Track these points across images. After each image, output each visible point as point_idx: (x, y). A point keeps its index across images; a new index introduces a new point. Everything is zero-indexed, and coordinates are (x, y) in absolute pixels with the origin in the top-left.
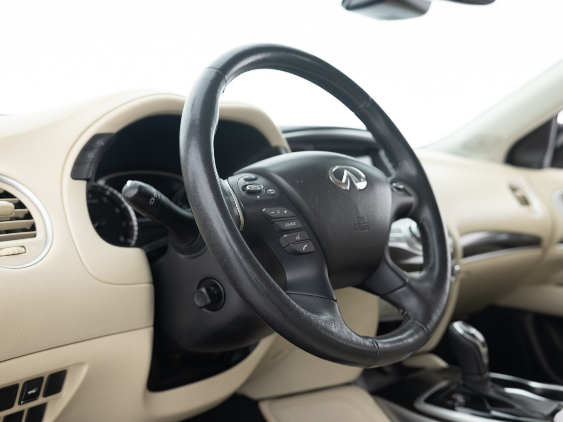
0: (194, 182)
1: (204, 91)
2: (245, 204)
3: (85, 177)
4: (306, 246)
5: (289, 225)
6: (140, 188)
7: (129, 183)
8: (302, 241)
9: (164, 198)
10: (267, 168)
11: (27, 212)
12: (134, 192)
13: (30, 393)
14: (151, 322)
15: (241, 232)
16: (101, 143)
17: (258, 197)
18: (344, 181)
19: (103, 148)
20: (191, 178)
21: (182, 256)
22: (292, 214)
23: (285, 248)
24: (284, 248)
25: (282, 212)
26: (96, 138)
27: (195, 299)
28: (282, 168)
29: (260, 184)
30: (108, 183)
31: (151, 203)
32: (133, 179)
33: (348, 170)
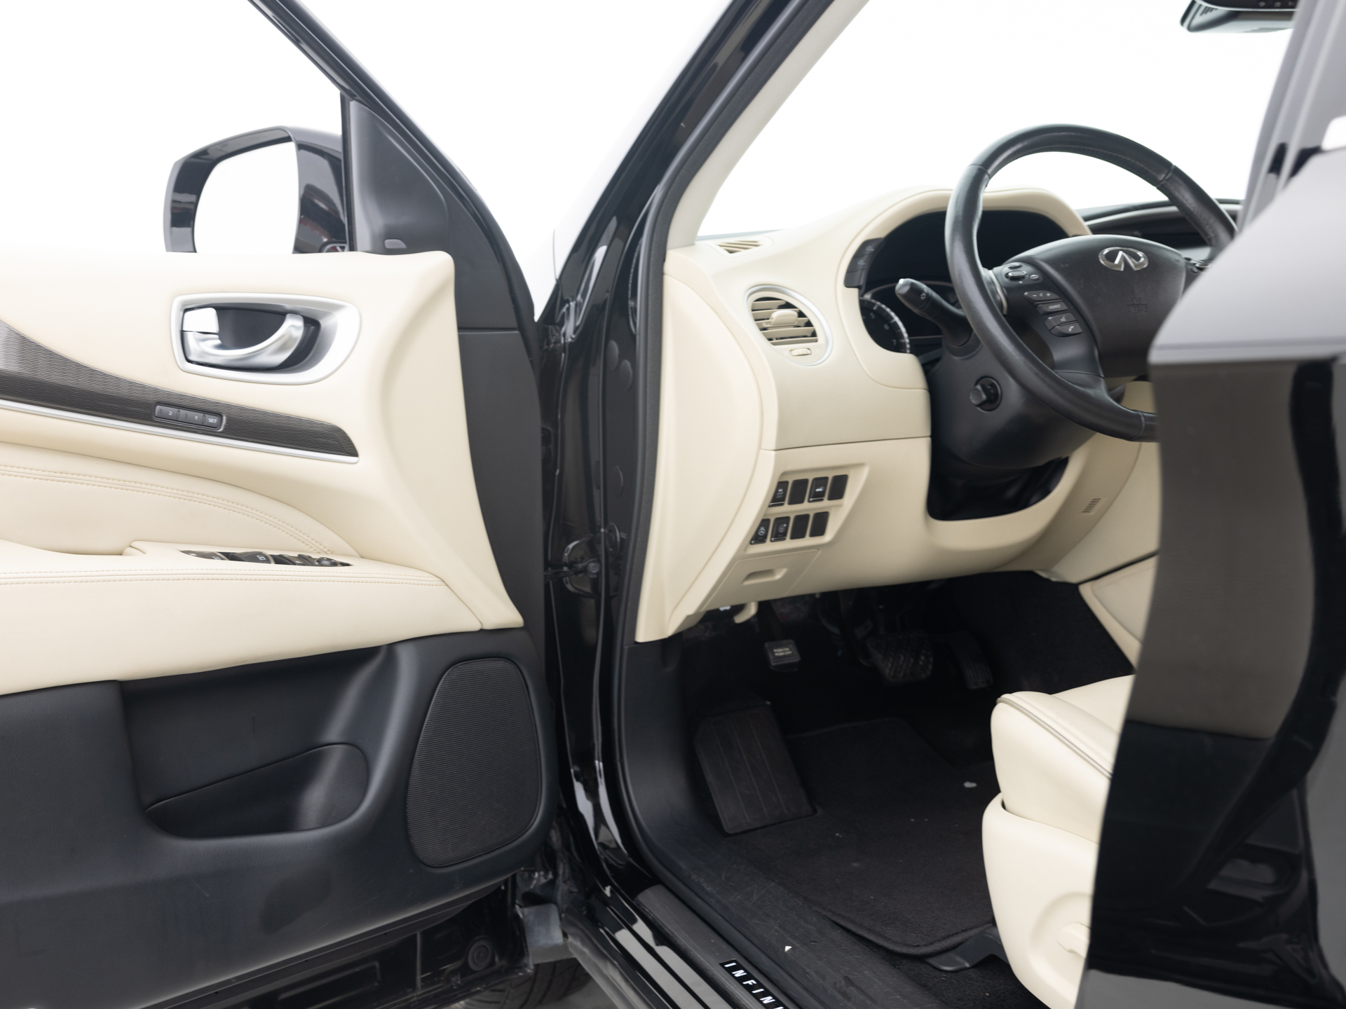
0: (960, 275)
1: (966, 188)
2: (1008, 290)
3: (857, 284)
4: (1072, 327)
5: (1053, 307)
6: (912, 284)
7: (902, 281)
8: (1068, 323)
9: (934, 295)
10: (1034, 255)
11: (806, 321)
12: (906, 289)
13: (818, 490)
14: (928, 433)
15: (1005, 316)
16: (870, 249)
17: (1021, 282)
18: (1117, 262)
19: (872, 254)
20: (957, 273)
21: (956, 358)
22: (1055, 296)
23: (1052, 331)
24: (1050, 331)
25: (1045, 295)
26: (866, 244)
27: (971, 398)
28: (1047, 255)
29: (1025, 270)
30: (873, 297)
31: (923, 298)
32: (904, 277)
33: (1124, 251)
